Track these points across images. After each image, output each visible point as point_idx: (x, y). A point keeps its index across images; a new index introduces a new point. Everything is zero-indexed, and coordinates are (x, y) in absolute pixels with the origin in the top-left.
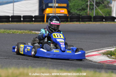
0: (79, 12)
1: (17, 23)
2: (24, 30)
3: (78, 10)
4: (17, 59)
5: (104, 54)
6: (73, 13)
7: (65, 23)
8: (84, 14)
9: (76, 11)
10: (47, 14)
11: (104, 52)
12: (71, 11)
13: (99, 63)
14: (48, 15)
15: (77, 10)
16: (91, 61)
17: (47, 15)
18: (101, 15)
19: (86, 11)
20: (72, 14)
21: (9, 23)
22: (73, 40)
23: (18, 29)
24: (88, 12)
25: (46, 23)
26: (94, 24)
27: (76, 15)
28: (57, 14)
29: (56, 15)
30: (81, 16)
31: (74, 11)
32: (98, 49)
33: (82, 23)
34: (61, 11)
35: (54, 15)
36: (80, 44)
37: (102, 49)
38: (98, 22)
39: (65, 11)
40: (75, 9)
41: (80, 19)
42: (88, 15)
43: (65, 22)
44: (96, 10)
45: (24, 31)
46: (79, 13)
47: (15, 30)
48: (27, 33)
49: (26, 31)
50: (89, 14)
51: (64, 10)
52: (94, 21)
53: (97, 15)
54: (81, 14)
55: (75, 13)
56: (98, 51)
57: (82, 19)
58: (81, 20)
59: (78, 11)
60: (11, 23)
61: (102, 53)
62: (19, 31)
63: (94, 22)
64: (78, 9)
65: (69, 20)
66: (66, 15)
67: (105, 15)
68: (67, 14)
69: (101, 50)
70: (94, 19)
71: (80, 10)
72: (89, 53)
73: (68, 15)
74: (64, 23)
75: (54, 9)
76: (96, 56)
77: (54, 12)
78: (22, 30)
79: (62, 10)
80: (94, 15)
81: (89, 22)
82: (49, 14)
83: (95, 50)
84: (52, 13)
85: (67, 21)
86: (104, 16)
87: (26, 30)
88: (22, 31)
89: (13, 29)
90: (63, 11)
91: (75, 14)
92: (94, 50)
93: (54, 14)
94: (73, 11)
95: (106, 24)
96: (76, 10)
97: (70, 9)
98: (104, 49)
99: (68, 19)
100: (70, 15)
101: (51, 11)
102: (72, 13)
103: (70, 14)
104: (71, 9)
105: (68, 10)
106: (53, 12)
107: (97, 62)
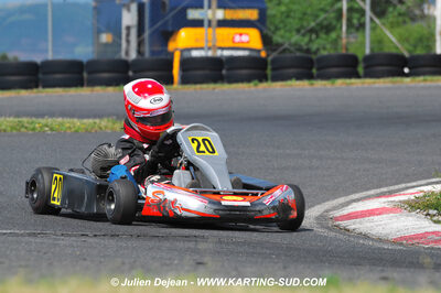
0: (306, 39)
1: (67, 89)
2: (95, 117)
3: (303, 31)
4: (75, 236)
5: (413, 206)
6: (286, 46)
7: (256, 85)
8: (328, 46)
9: (295, 38)
10: (182, 51)
11: (412, 197)
12: (277, 38)
13: (394, 242)
14: (186, 54)
15: (298, 31)
16: (366, 237)
17: (181, 55)
18: (394, 51)
19: (333, 35)
20: (281, 49)
21: (35, 90)
22: (288, 151)
23: (71, 115)
24: (344, 41)
25: (180, 87)
26: (366, 86)
27: (298, 54)
28: (222, 49)
29: (219, 53)
30: (314, 57)
31: (288, 35)
32: (386, 186)
33: (319, 84)
34: (237, 38)
35: (210, 54)
36: (317, 168)
37: (403, 185)
38: (382, 80)
39: (251, 39)
40: (290, 31)
41: (311, 68)
42: (344, 52)
43: (256, 82)
44: (373, 29)
45: (97, 121)
46: (307, 44)
47: (60, 120)
48: (106, 127)
49: (104, 123)
50: (347, 49)
51: (247, 34)
52: (367, 75)
53: (376, 51)
54: (314, 47)
55: (290, 44)
56: (390, 193)
57: (318, 69)
58: (314, 71)
59: (304, 35)
60: (40, 89)
61: (404, 202)
62: (75, 120)
63: (369, 81)
64: (302, 27)
65: (269, 72)
66: (255, 54)
67: (409, 51)
68: (259, 51)
69: (399, 190)
70: (366, 68)
71: (312, 31)
72: (354, 205)
73: (263, 54)
74: (252, 84)
75: (210, 30)
76: (384, 216)
77: (210, 44)
78: (88, 117)
79: (241, 35)
80: (368, 51)
81: (348, 81)
82: (189, 50)
83: (379, 191)
84: (202, 48)
85: (263, 78)
86: (407, 55)
87: (100, 116)
88: (89, 121)
89: (52, 115)
90: (244, 38)
91: (292, 49)
92: (372, 192)
93: (209, 48)
94: (282, 37)
95: (413, 84)
96: (294, 33)
97: (272, 28)
98: (413, 187)
99: (265, 68)
100: (274, 55)
101: (197, 40)
102: (279, 45)
103: (275, 50)
104: (277, 29)
105: (265, 32)
106: (207, 41)
107: (387, 241)
